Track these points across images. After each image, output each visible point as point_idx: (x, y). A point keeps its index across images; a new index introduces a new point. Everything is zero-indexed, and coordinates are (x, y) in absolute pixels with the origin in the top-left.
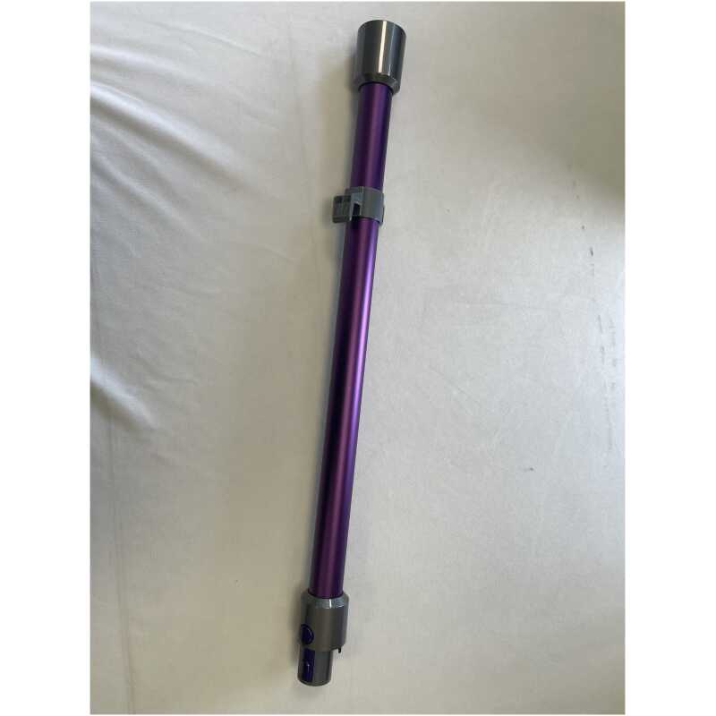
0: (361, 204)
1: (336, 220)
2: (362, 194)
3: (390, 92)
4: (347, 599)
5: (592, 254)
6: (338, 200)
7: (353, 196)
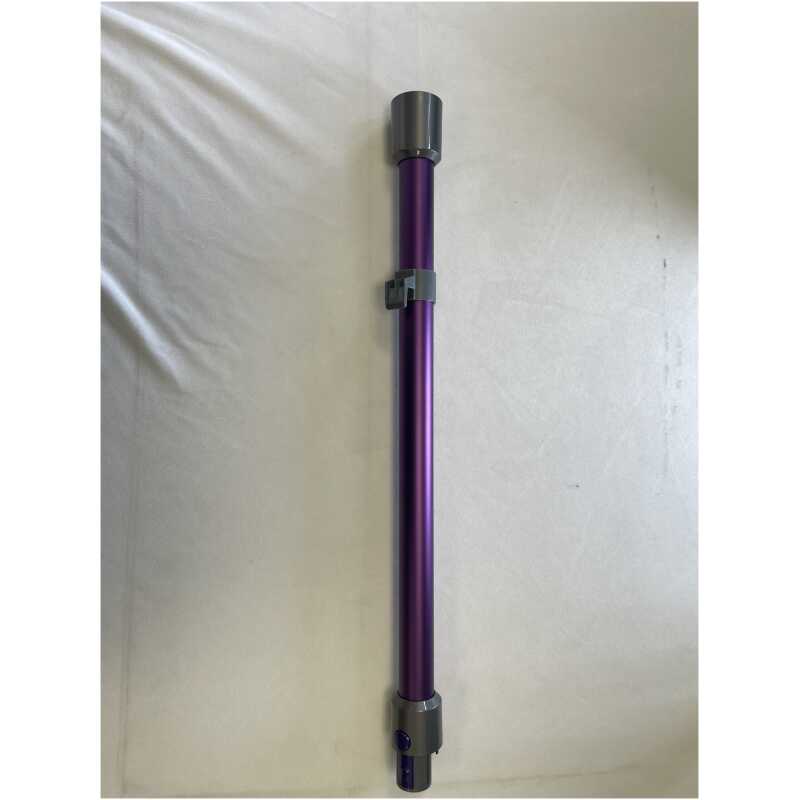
0: (414, 288)
1: (389, 306)
2: (414, 278)
3: (430, 165)
4: (439, 700)
5: (665, 265)
6: (390, 285)
7: (406, 281)
